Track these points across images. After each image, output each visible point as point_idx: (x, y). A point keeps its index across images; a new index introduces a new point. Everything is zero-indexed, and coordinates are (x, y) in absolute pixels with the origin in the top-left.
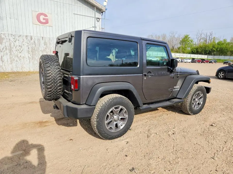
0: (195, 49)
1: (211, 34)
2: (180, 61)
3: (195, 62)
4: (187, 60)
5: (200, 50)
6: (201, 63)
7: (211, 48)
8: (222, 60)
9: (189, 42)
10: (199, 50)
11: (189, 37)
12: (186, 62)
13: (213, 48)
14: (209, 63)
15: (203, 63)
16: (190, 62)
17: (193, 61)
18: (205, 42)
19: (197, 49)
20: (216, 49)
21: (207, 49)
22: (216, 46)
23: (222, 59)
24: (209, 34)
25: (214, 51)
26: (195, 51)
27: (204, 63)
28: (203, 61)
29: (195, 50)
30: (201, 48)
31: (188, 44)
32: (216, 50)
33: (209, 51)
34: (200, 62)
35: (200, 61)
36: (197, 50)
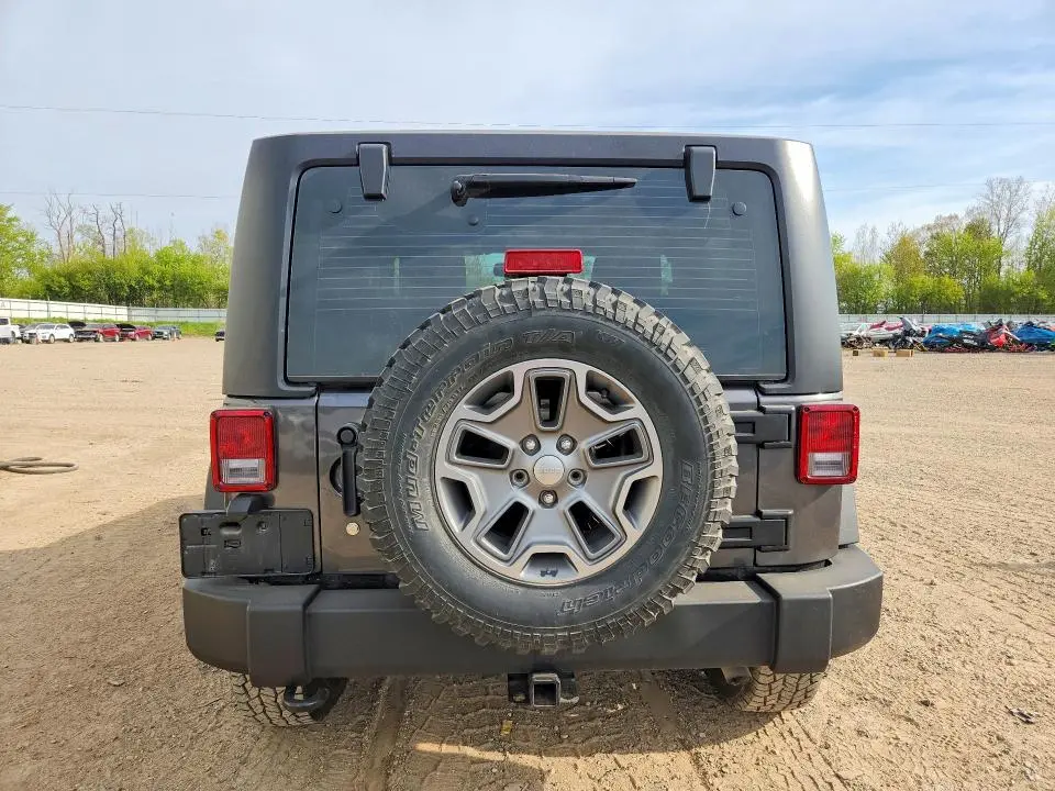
0: (59, 275)
1: (118, 215)
2: (18, 334)
3: (88, 339)
4: (51, 331)
5: (87, 282)
6: (121, 340)
7: (136, 274)
8: (194, 325)
9: (14, 238)
10: (85, 284)
11: (10, 215)
12: (47, 342)
13: (146, 278)
14: (153, 338)
15: (127, 343)
16: (67, 341)
17: (80, 333)
18: (100, 247)
19: (70, 277)
20: (159, 282)
21: (117, 278)
22: (156, 269)
23: (190, 320)
24: (105, 212)
25: (151, 288)
26: (61, 287)
27: (134, 340)
28: (125, 331)
29: (62, 279)
30: (90, 272)
31: (14, 249)
32: (157, 285)
33: (130, 287)
34: (117, 338)
35: (112, 333)
36: (71, 284)
